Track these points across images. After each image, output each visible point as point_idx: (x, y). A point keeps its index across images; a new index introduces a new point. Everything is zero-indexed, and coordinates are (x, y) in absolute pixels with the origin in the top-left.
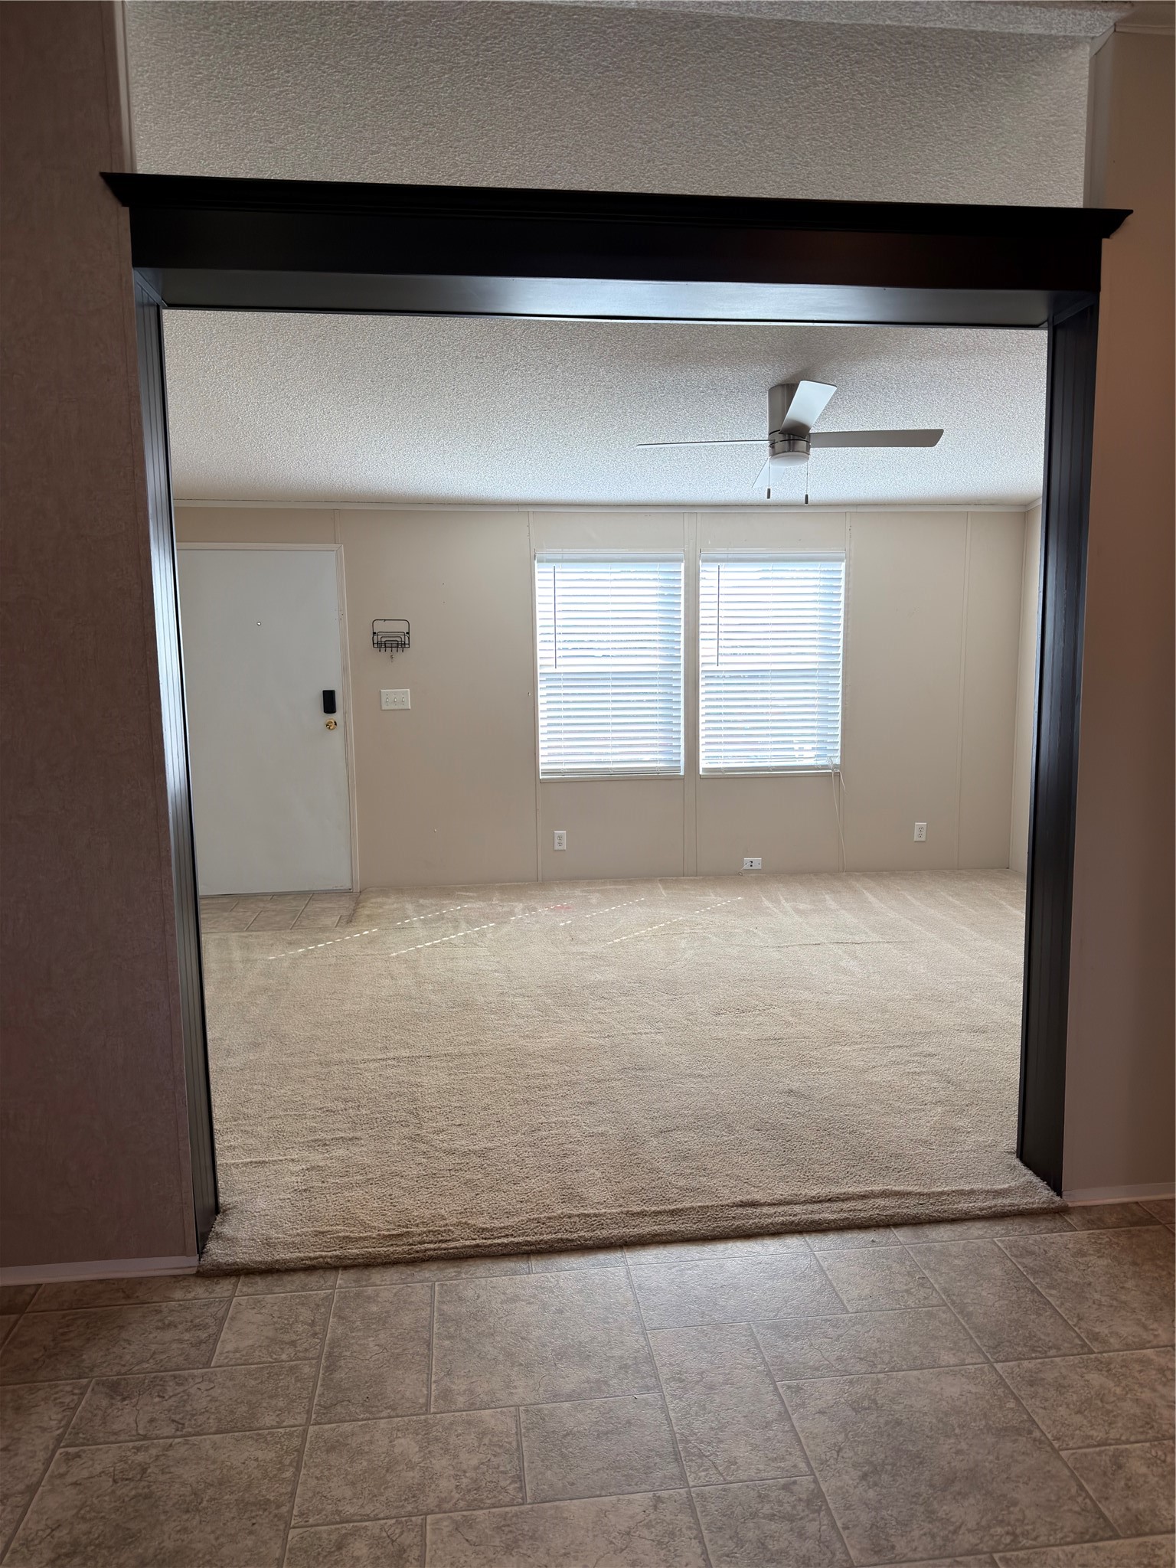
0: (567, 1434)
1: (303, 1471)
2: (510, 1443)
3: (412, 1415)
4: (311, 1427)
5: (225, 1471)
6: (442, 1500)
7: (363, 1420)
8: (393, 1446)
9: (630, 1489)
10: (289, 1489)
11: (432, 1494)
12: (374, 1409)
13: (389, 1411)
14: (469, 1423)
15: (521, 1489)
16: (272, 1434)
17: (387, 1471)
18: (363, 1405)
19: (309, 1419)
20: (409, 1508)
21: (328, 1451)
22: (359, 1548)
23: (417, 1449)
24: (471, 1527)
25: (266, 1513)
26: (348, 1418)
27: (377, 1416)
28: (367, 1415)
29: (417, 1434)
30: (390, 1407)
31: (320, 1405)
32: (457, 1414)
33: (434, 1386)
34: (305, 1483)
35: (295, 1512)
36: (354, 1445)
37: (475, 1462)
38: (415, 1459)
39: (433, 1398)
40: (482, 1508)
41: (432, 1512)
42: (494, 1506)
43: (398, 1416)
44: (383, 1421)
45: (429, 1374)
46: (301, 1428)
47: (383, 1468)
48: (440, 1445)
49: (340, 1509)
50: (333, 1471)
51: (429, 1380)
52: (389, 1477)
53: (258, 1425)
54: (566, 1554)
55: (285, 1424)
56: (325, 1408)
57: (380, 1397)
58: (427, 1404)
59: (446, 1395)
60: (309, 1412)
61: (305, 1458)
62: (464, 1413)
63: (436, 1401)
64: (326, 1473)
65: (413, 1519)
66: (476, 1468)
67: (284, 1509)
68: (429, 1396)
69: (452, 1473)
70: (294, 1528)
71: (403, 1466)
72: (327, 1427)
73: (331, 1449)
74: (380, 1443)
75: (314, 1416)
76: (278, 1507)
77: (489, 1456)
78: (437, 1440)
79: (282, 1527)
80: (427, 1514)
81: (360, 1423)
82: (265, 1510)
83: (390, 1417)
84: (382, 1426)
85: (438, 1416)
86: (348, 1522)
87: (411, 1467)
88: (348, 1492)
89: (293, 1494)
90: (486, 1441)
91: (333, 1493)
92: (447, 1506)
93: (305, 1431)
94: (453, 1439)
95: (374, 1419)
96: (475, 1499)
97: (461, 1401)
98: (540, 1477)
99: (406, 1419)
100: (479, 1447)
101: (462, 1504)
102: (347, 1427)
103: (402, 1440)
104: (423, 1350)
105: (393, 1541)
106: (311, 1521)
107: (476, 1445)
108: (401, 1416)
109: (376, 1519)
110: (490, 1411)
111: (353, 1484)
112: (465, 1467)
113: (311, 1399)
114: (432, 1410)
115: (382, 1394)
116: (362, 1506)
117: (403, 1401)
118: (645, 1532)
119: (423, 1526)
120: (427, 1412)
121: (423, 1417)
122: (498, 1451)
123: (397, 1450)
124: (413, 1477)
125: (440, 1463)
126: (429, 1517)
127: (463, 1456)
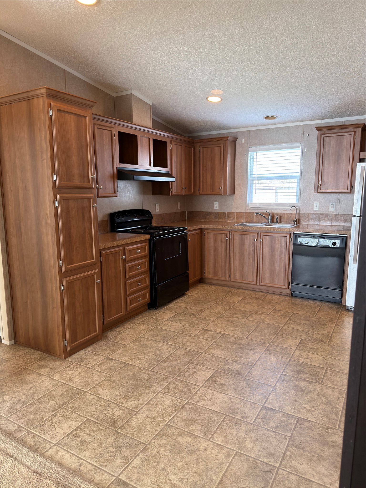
0: (202, 425)
1: (283, 451)
2: (219, 431)
3: (242, 454)
4: (278, 466)
5: (309, 464)
6: (247, 425)
7: (259, 460)
8: (253, 446)
9: (200, 407)
10: (289, 448)
11: (248, 428)
12: (254, 462)
13: (249, 459)
14: (226, 442)
15: (225, 418)
16: (292, 470)
17: (258, 439)
18: (257, 466)
19: (278, 470)
20: (256, 427)
21: (274, 454)
22: (272, 424)
23: (247, 442)
24: (243, 416)
25: (297, 444)
26: (264, 463)
27: (254, 459)
28: (257, 461)
29: (244, 446)
30: (249, 461)
31: (272, 474)
32: (228, 447)
33: (230, 461)
34: (283, 447)
35: (288, 441)
36: (265, 452)
37: (232, 430)
38: (248, 439)
39: (232, 457)
40: (238, 419)
41: (250, 423)
42: (234, 418)
43: (247, 456)
44: (253, 457)
45: (229, 466)
46: (281, 468)
47: (259, 441)
48: (239, 440)
49: (275, 436)
50: (274, 447)
51: (230, 464)
52: (258, 437)
53: (297, 477)
54: (225, 402)
55: (287, 473)
56: (271, 472)
57: (250, 466)
58: (236, 455)
59: (228, 455)
60: (277, 473)
61: (282, 456)
62: (226, 446)
63: (232, 455)
64: (276, 447)
65: (256, 424)
66: (233, 429)
67: (291, 443)
68: (233, 458)
69: (240, 430)
70: (289, 436)
71: (253, 439)
72: (272, 464)
73: (273, 455)
74: (257, 449)
75: (276, 470)
76: (293, 444)
77: (227, 430)
78: (239, 442)
79: (292, 438)
80: (252, 424)
81: (260, 459)
82: (297, 445)
83: (250, 457)
84: (254, 455)
85: (234, 449)
86: (274, 431)
87: (251, 438)
88: (271, 439)
89: (288, 446)
90: (225, 434)
91: (276, 440)
92: (246, 423)
93: (280, 466)
94: (234, 439)
95: (255, 459)
96: (238, 421)
97: (224, 451)
98: (218, 419)
99: (245, 453)
100: (229, 434)
101: (242, 422)
102: (265, 460)
103: (249, 446)
104: (225, 480)
105: (264, 422)
106: (284, 436)
107: (229, 435)
108: (245, 455)
109: (266, 429)
110: (217, 443)
111: (269, 440)
112: (236, 430)
113: (275, 479)
114: (235, 452)
115: (249, 467)
116: (268, 433)
117: (243, 460)
118: (206, 398)
119: (254, 422)
120: (237, 452)
121: (239, 451)
122: (224, 430)
123: (252, 444)
124: (251, 434)
125: (242, 435)
126: (252, 422)
127: (234, 433)
